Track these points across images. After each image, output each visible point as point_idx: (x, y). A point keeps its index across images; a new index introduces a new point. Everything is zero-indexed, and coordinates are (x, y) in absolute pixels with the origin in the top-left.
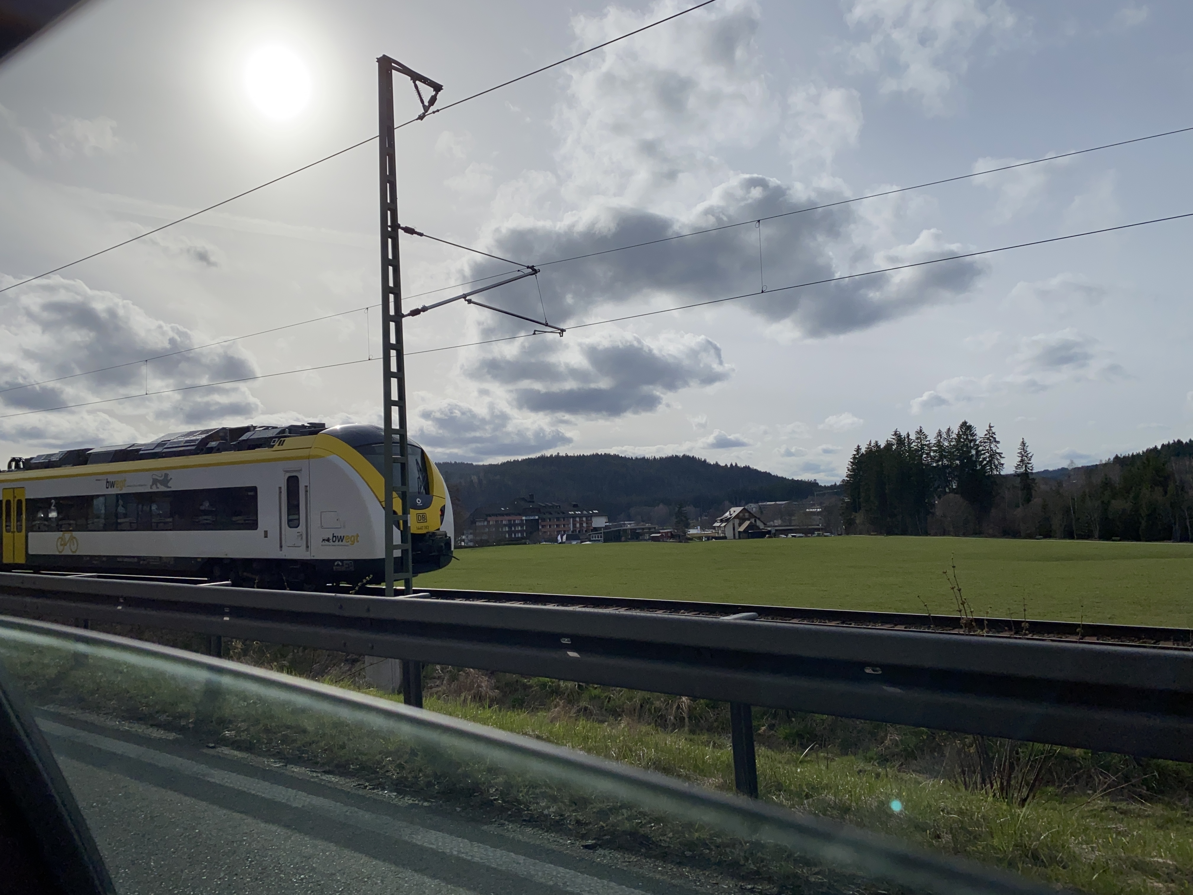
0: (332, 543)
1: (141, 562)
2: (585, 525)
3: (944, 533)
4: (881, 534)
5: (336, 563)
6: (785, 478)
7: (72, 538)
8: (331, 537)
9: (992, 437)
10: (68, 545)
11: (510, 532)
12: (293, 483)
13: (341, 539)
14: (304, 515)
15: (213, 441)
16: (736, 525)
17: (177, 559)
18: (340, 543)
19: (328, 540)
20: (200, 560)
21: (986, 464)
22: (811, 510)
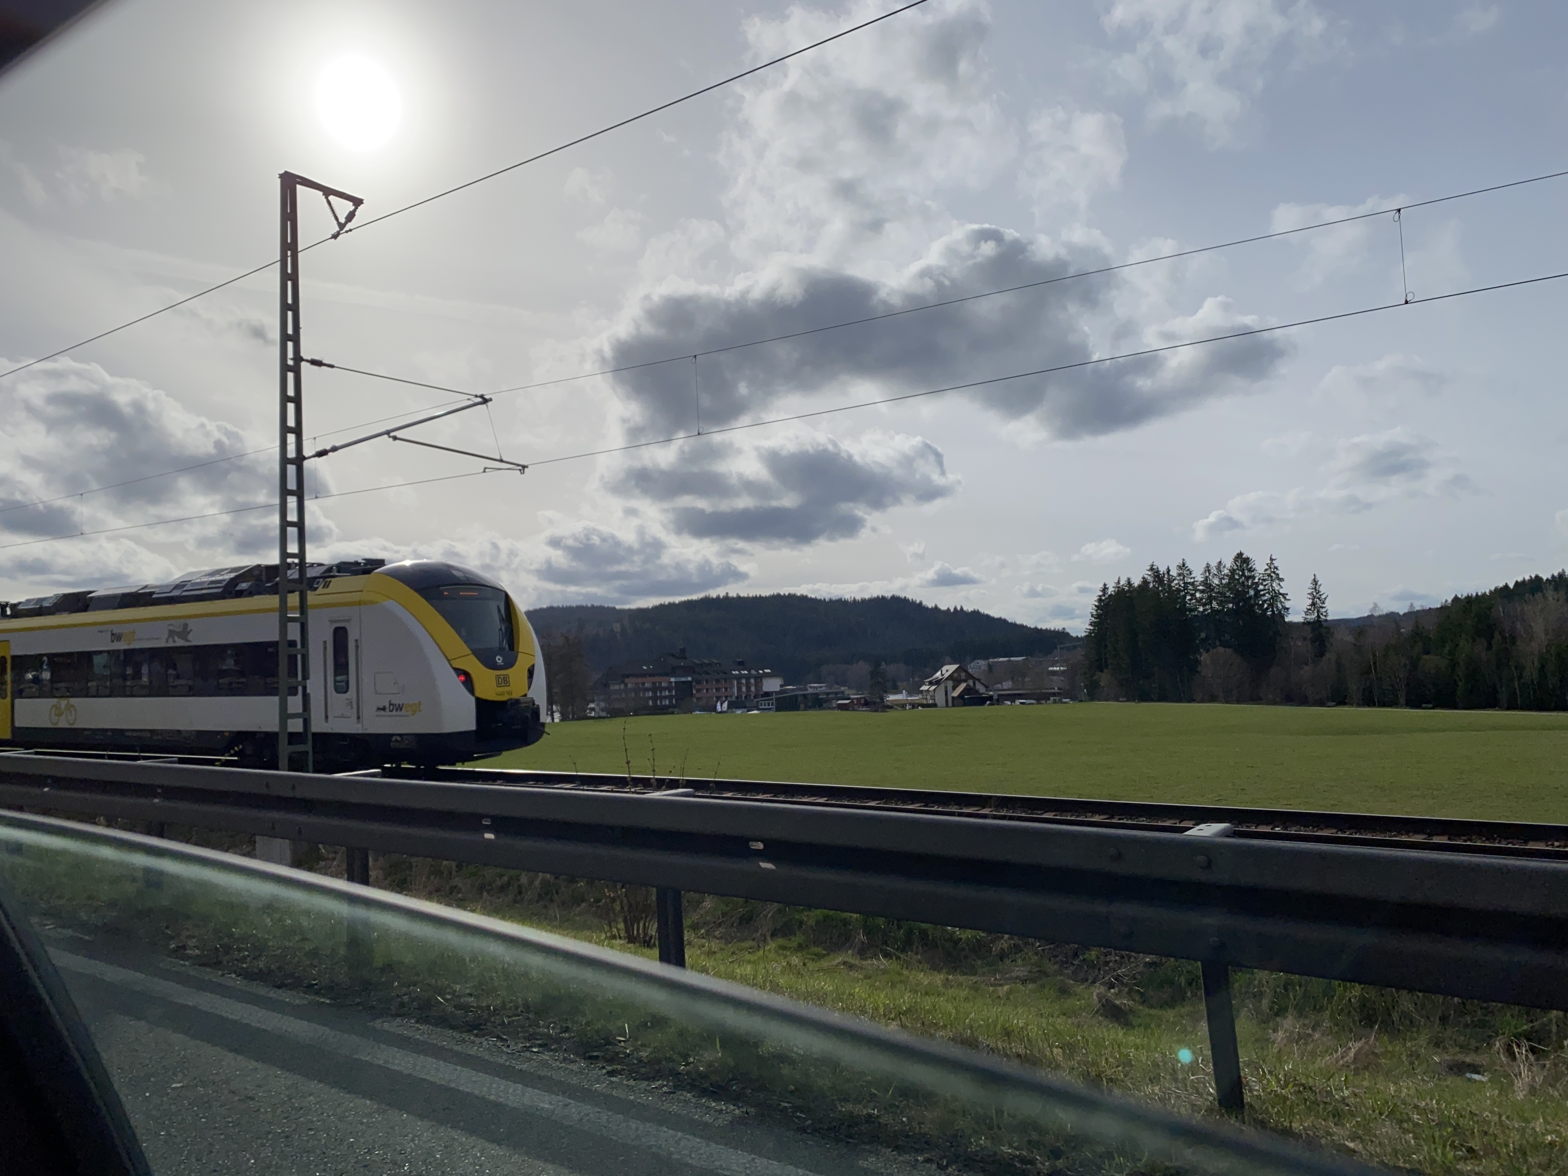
0: (389, 713)
1: (155, 738)
2: (753, 689)
3: (1212, 699)
4: (1134, 700)
5: (394, 739)
6: (1026, 626)
7: (70, 707)
8: (387, 706)
9: (1274, 572)
10: (64, 716)
11: (655, 698)
12: (340, 635)
13: (400, 708)
14: (355, 675)
15: (243, 582)
16: (950, 688)
17: (199, 733)
18: (398, 713)
19: (384, 709)
20: (227, 734)
21: (1267, 608)
22: (1055, 668)
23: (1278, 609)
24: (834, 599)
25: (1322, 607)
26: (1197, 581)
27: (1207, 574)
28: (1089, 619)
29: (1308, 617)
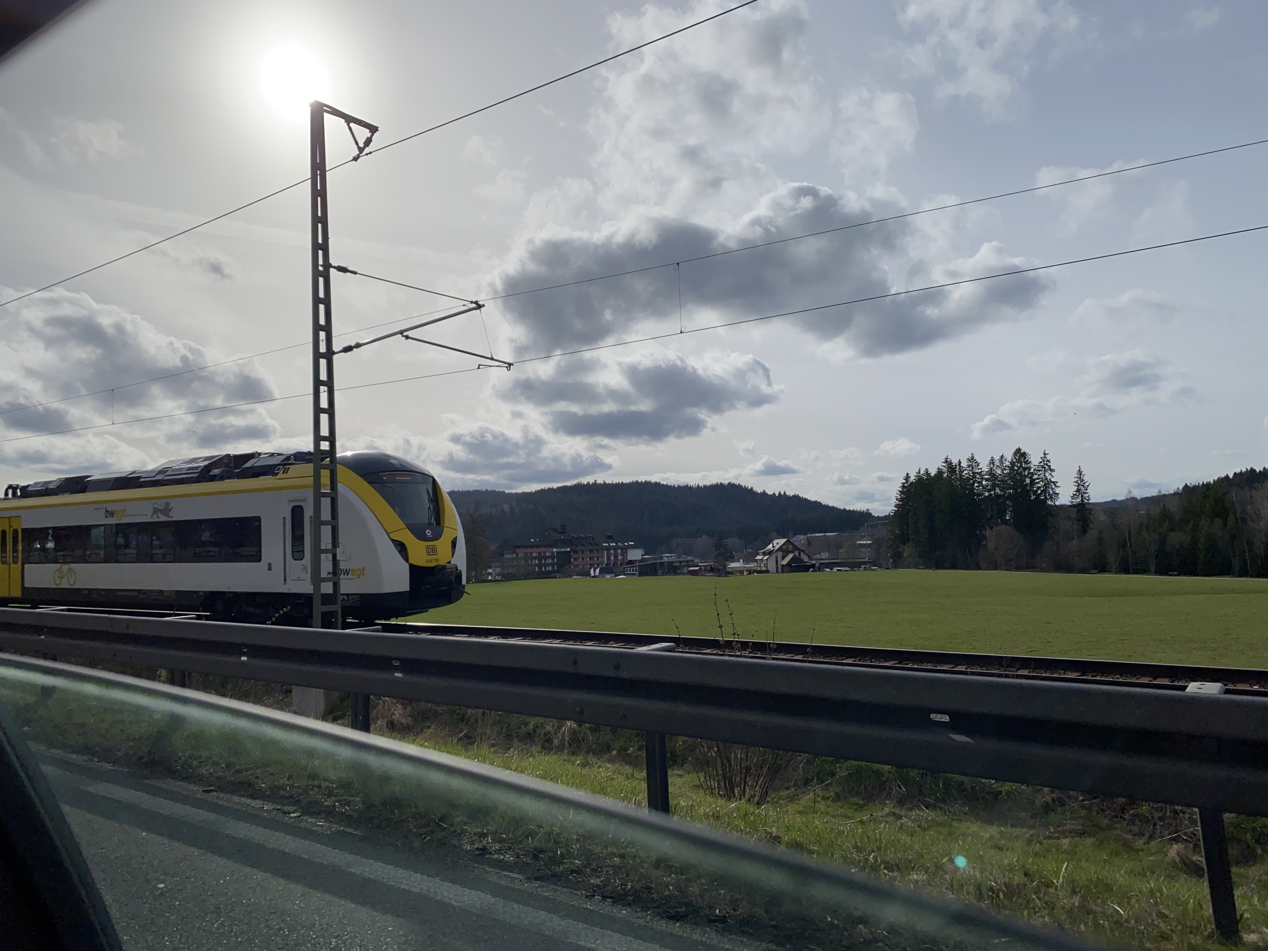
1: (142, 596)
2: (620, 558)
3: (996, 567)
4: (931, 568)
5: (341, 598)
6: (837, 508)
7: (70, 570)
9: (1047, 464)
10: (66, 577)
11: (540, 565)
12: (297, 513)
13: (347, 572)
14: (309, 545)
15: (216, 468)
16: (780, 558)
17: (178, 592)
18: (346, 576)
20: (202, 594)
21: (1041, 494)
22: (862, 542)
23: (1049, 495)
24: (682, 485)
25: (1085, 493)
26: (983, 472)
27: (992, 466)
28: (894, 501)
29: (1073, 500)
